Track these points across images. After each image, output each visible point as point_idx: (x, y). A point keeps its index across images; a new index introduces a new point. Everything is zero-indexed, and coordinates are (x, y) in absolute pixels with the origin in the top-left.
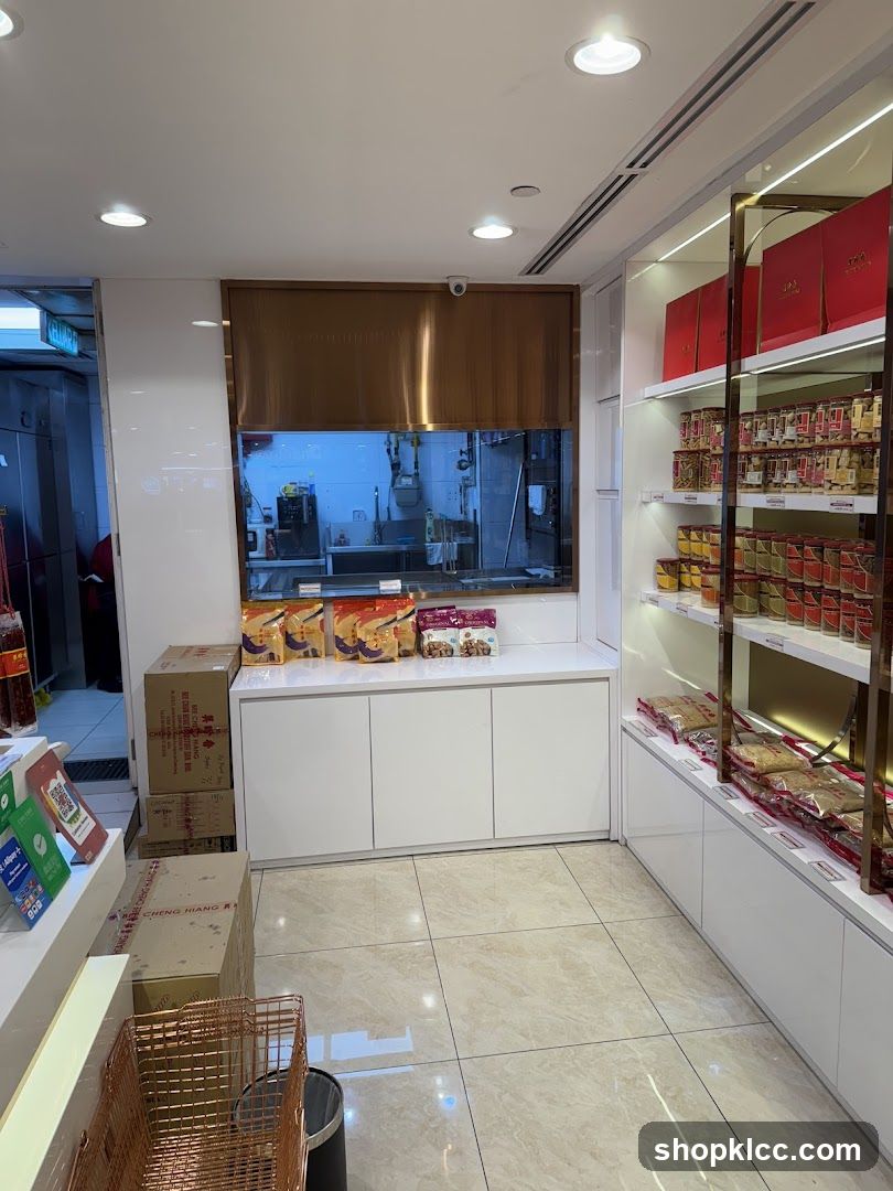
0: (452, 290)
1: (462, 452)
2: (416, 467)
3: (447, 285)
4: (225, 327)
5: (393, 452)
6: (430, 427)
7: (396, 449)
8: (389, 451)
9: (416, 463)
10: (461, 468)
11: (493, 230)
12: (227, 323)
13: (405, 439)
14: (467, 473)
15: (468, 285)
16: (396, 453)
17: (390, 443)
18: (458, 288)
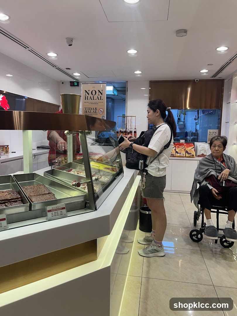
0: (196, 81)
1: (196, 116)
2: (184, 120)
3: (195, 80)
4: (150, 89)
5: (179, 116)
6: (188, 108)
7: (180, 115)
8: (178, 116)
9: (184, 119)
10: (195, 120)
11: (204, 71)
12: (150, 88)
13: (182, 113)
14: (197, 121)
15: (199, 80)
16: (180, 116)
17: (178, 114)
18: (197, 81)
